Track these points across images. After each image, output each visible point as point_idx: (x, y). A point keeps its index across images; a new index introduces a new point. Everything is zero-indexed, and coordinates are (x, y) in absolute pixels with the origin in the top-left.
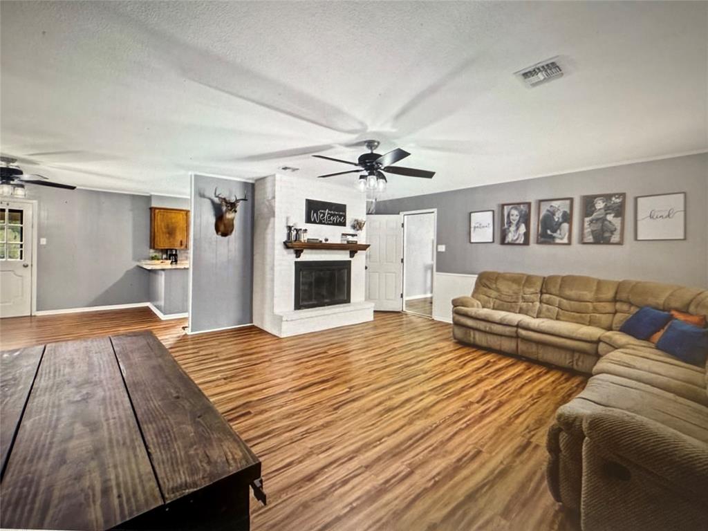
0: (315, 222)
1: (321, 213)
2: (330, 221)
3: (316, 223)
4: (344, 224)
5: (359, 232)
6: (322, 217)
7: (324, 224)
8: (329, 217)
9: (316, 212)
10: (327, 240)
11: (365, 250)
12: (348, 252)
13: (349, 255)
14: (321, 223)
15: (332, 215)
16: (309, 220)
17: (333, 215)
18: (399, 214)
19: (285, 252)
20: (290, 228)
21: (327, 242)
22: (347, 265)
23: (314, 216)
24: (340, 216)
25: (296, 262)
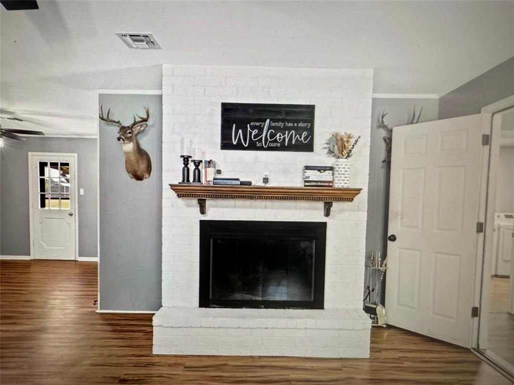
0: (239, 147)
1: (253, 128)
2: (276, 141)
3: (243, 148)
4: (308, 147)
5: (342, 161)
6: (255, 136)
7: (261, 149)
8: (272, 136)
9: (242, 125)
10: (266, 180)
11: (351, 200)
12: (321, 205)
13: (322, 212)
14: (253, 147)
15: (277, 129)
16: (226, 144)
17: (283, 130)
18: (480, 112)
19: (181, 202)
20: (186, 159)
21: (268, 185)
22: (316, 232)
23: (237, 135)
24: (299, 130)
25: (202, 222)
